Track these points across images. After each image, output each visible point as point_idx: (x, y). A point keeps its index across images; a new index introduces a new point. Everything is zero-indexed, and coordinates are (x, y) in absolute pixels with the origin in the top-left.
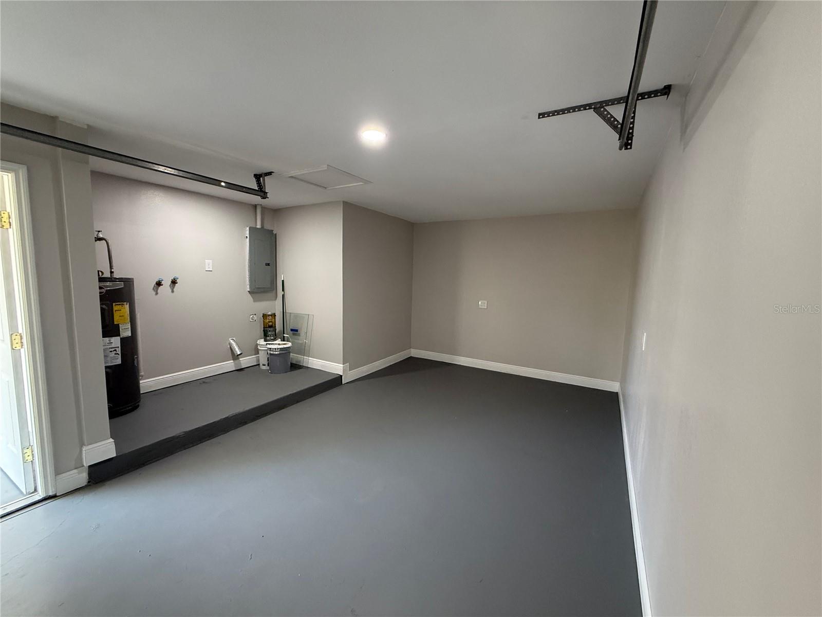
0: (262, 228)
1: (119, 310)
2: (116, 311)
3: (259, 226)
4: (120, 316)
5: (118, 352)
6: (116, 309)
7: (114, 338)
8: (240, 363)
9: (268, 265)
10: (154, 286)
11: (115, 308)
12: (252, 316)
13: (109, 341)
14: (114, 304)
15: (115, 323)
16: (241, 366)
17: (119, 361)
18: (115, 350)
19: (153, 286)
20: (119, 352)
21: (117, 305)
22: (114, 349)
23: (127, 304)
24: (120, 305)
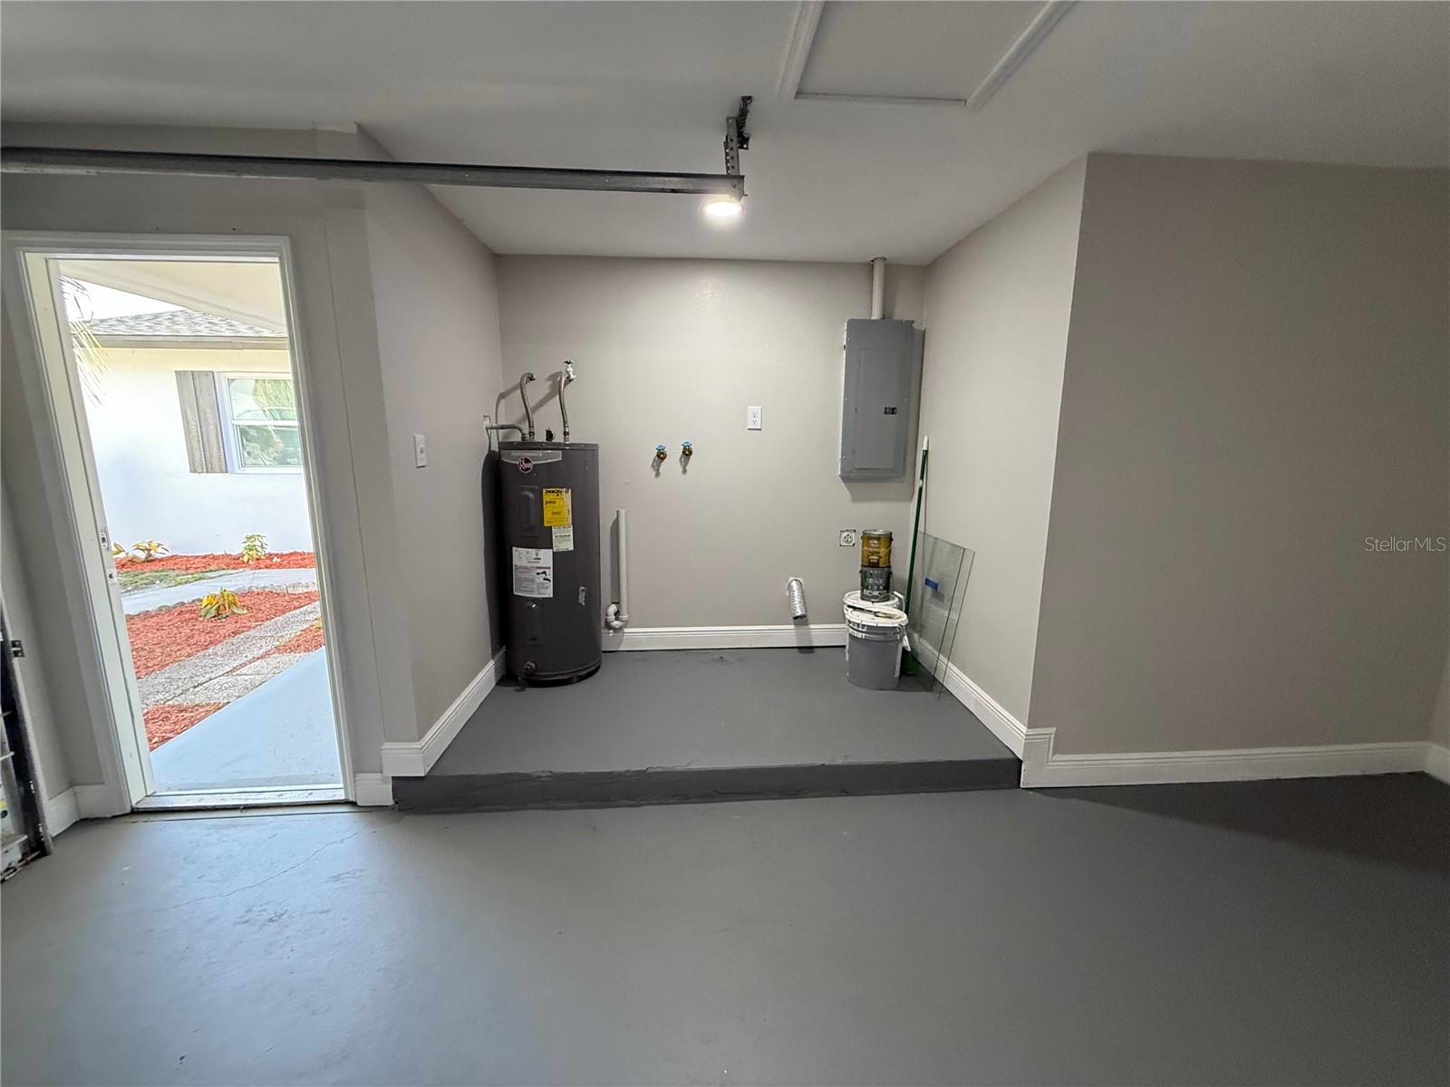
0: (884, 317)
1: (552, 502)
2: (547, 503)
3: (876, 315)
4: (554, 513)
5: (548, 577)
6: (548, 500)
7: (543, 550)
8: (809, 634)
9: (893, 411)
10: (654, 460)
11: (547, 497)
12: (845, 534)
13: (537, 554)
14: (544, 490)
15: (546, 525)
16: (811, 642)
17: (549, 593)
18: (545, 573)
19: (652, 460)
20: (551, 578)
21: (550, 492)
22: (542, 570)
23: (567, 492)
24: (553, 492)
